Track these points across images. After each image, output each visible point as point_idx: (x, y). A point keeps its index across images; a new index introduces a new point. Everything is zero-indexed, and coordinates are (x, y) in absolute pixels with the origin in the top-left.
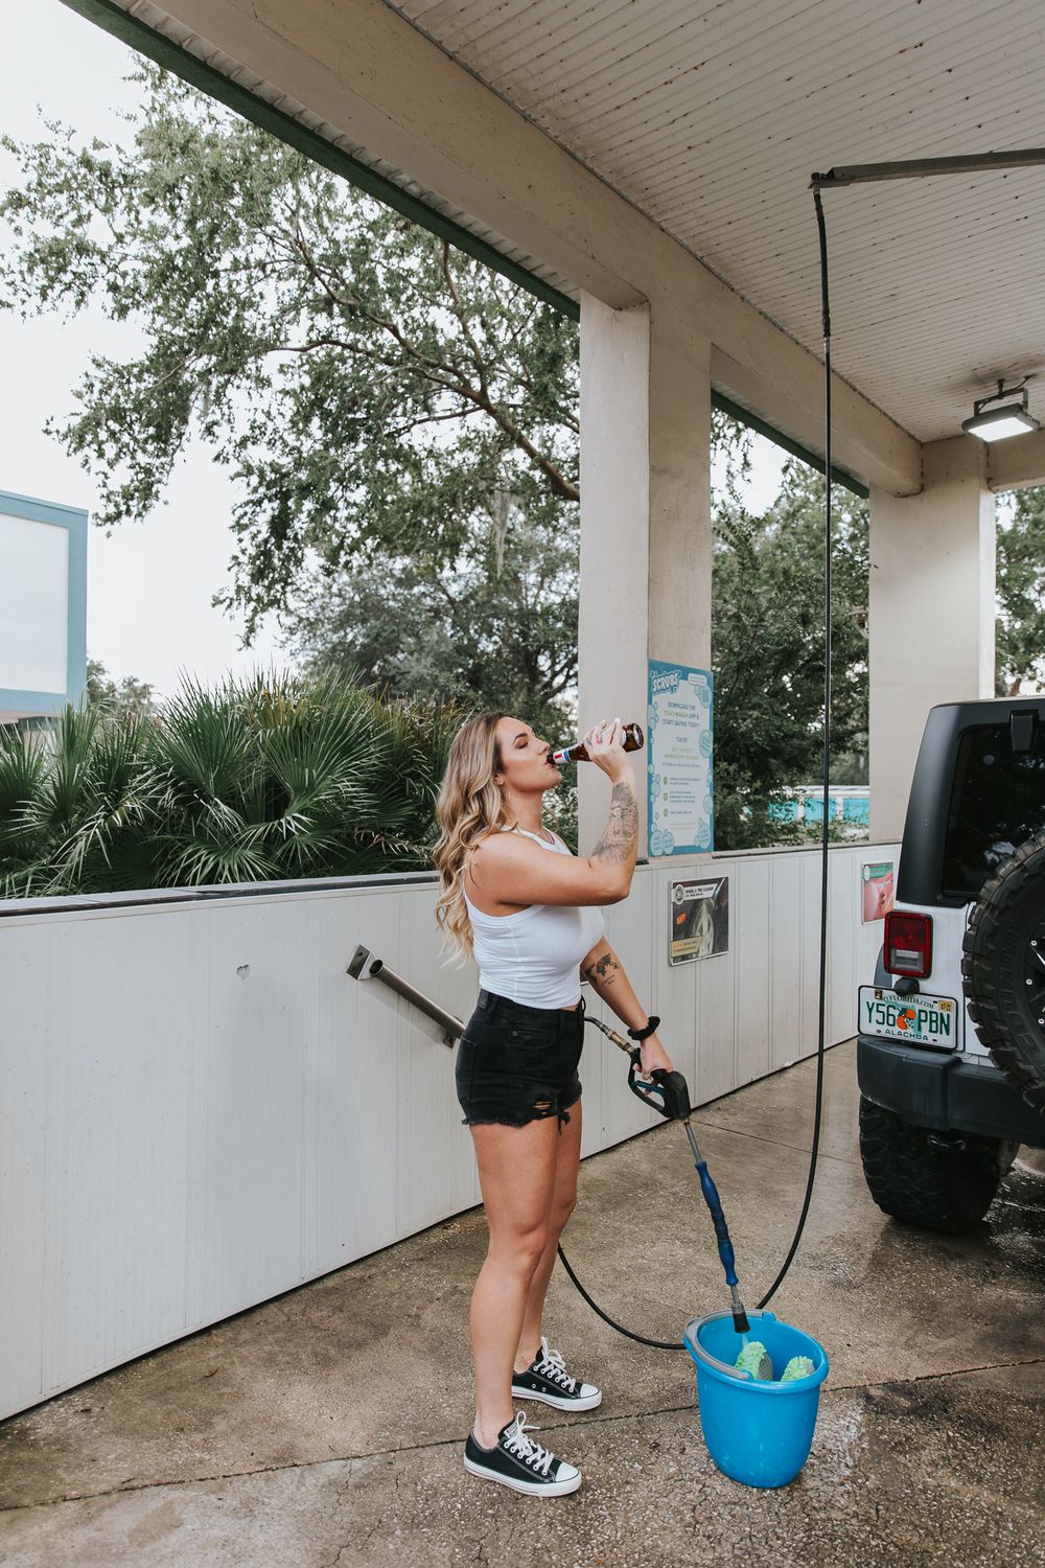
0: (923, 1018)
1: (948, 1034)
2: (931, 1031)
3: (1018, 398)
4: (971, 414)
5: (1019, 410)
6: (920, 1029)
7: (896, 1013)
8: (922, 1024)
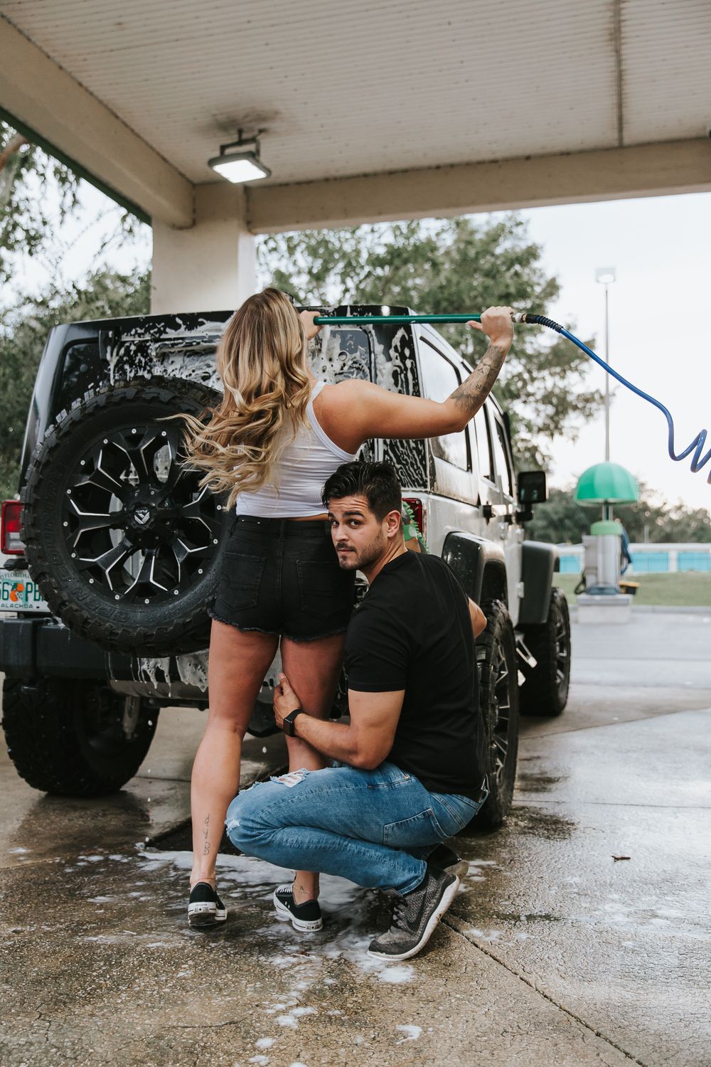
0: (29, 590)
2: (35, 600)
3: (251, 147)
4: (217, 153)
5: (254, 156)
6: (27, 599)
7: (9, 588)
8: (29, 594)
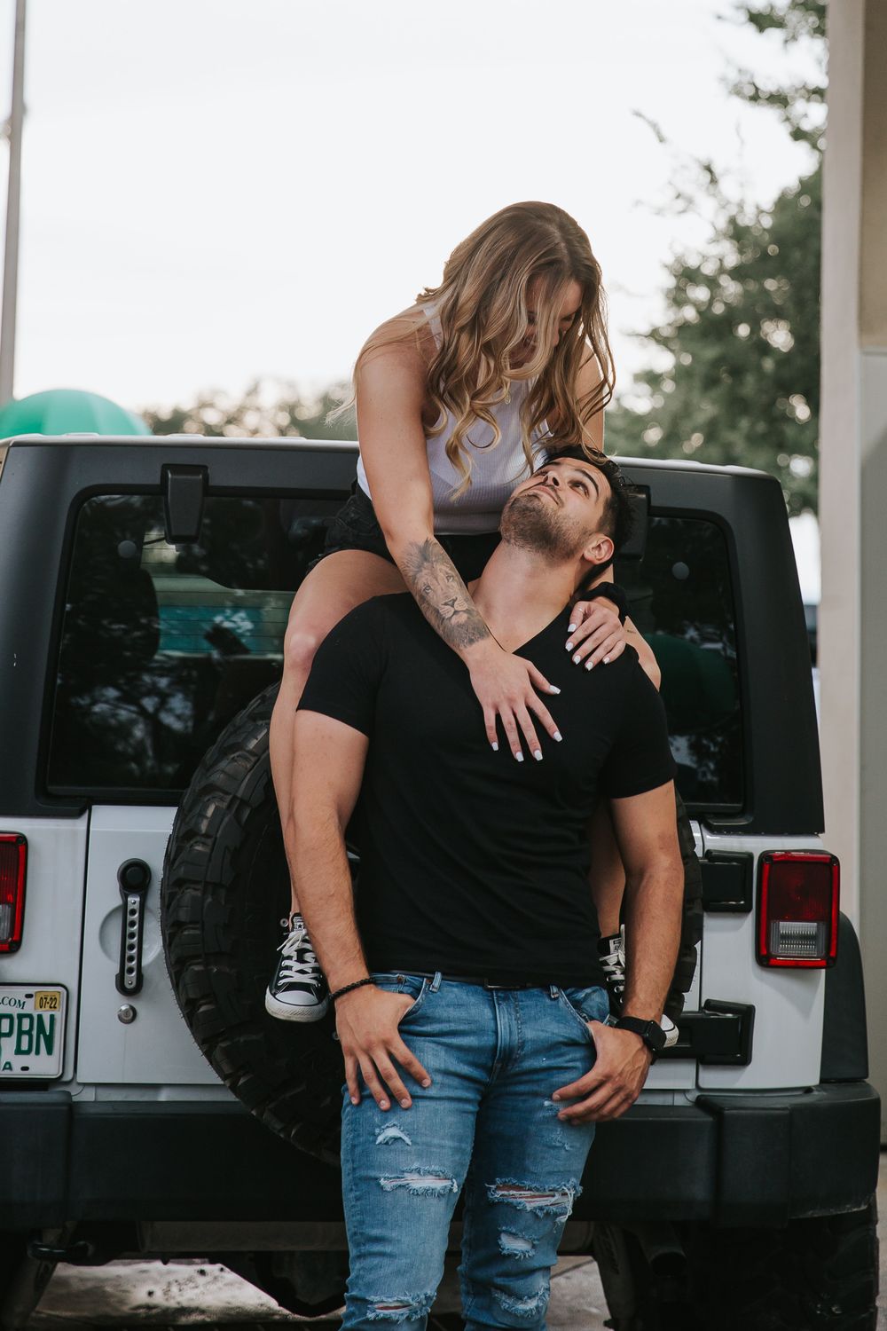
1: (50, 1051)
2: (19, 1051)
